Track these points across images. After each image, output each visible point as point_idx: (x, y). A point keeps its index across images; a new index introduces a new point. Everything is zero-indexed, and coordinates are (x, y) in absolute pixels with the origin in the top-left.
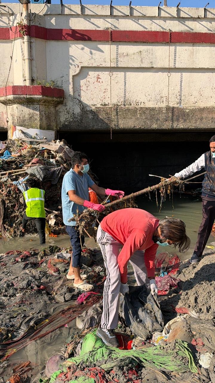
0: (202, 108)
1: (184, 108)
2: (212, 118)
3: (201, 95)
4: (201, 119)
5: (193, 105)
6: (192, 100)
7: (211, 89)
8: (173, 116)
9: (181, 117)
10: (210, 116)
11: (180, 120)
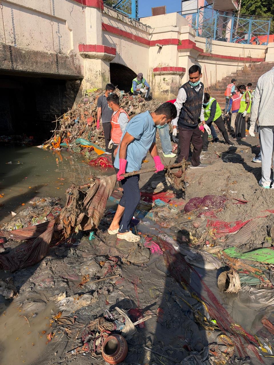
0: (36, 51)
1: (20, 48)
2: (45, 63)
3: (32, 38)
4: (37, 63)
5: (27, 47)
6: (26, 42)
7: (39, 34)
8: (11, 56)
9: (19, 58)
10: (43, 61)
11: (19, 61)
